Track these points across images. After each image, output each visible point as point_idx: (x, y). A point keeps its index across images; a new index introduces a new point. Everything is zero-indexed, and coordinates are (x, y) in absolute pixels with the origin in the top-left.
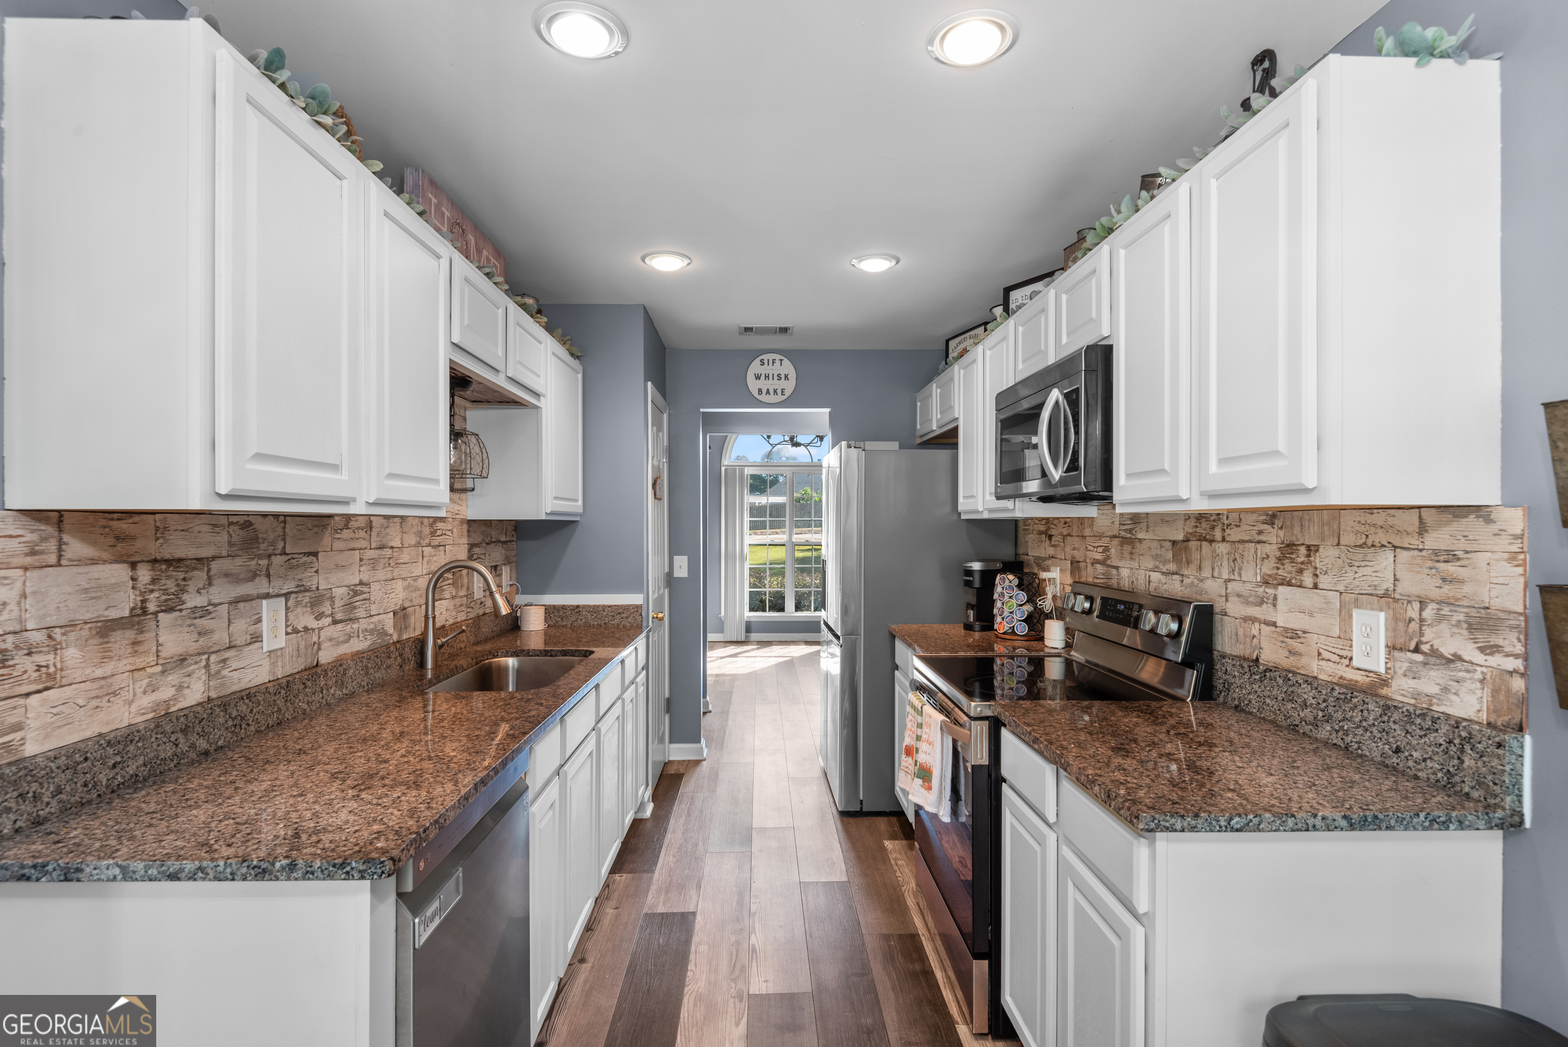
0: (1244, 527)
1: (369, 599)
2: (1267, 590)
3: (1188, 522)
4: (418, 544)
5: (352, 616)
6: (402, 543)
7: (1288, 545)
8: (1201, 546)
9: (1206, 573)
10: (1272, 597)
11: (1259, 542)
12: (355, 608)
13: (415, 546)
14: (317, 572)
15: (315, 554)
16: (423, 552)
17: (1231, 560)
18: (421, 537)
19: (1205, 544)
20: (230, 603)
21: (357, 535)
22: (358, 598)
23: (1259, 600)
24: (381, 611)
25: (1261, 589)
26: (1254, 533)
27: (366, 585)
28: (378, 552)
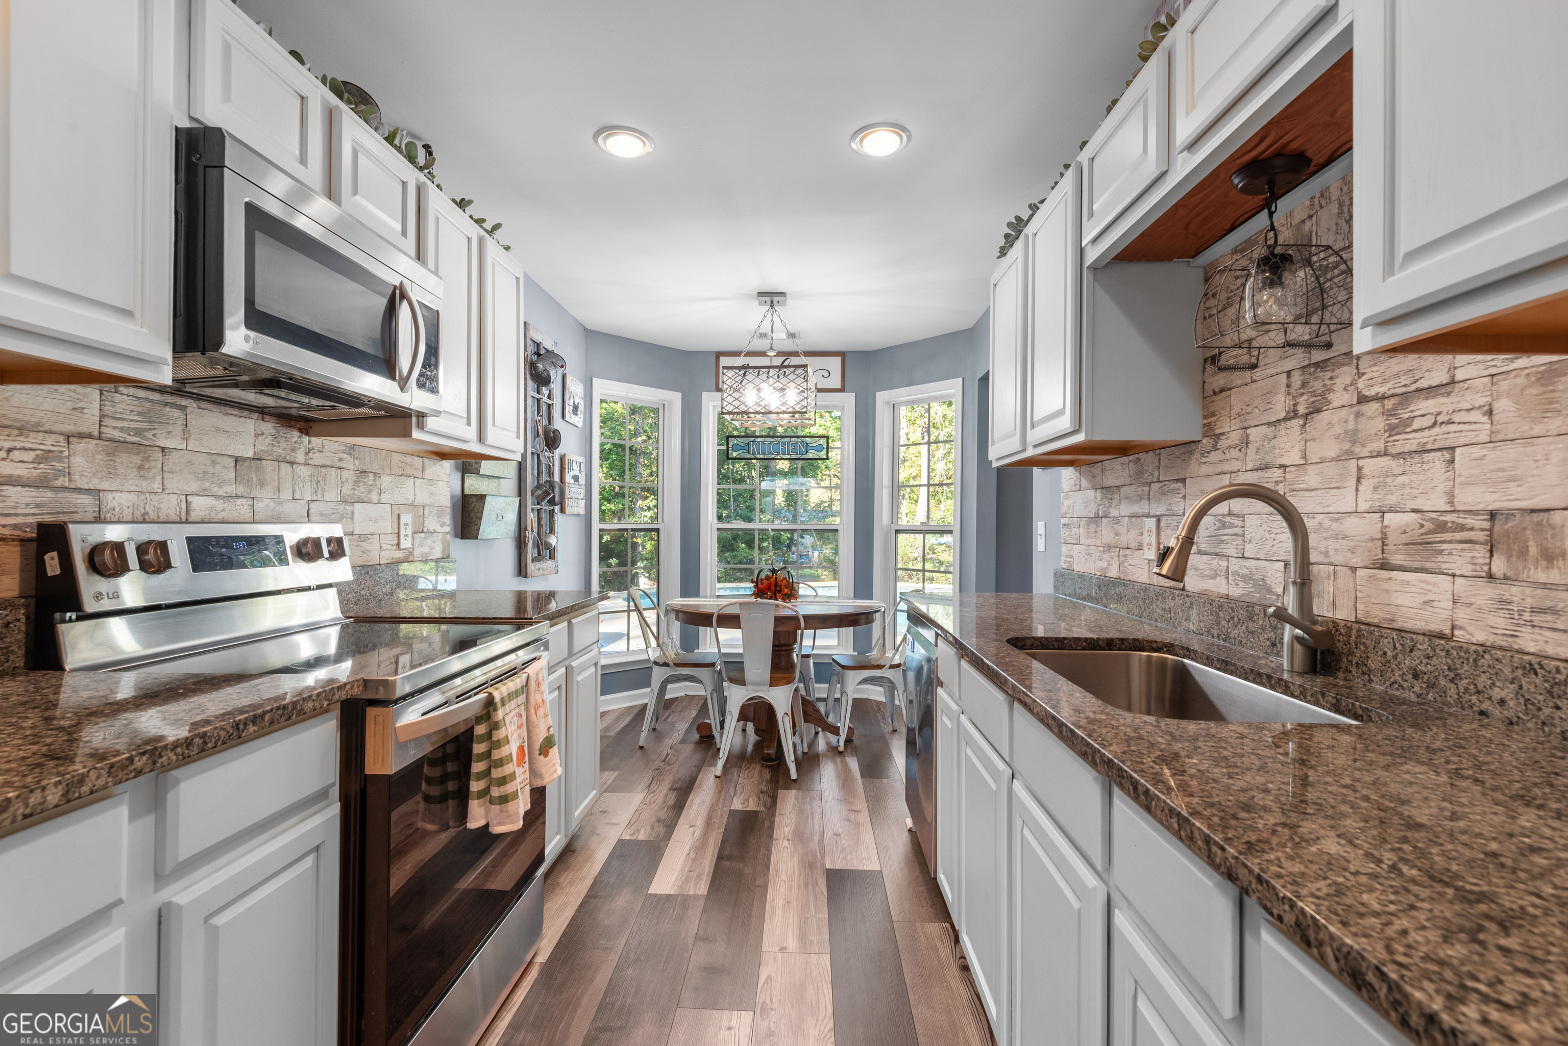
0: (326, 454)
1: (1243, 535)
2: (347, 507)
3: (260, 438)
4: (1347, 455)
5: (1218, 550)
6: (1304, 457)
7: (361, 472)
8: (279, 466)
9: (286, 494)
10: (350, 512)
11: (340, 468)
12: (1222, 542)
13: (1338, 459)
14: (1184, 497)
15: (1183, 481)
16: (1360, 469)
17: (314, 483)
18: (1354, 442)
19: (283, 464)
20: (1131, 517)
21: (1228, 456)
22: (1226, 531)
23: (339, 516)
24: (1262, 556)
25: (342, 507)
26: (336, 459)
27: (1237, 516)
28: (1259, 473)
